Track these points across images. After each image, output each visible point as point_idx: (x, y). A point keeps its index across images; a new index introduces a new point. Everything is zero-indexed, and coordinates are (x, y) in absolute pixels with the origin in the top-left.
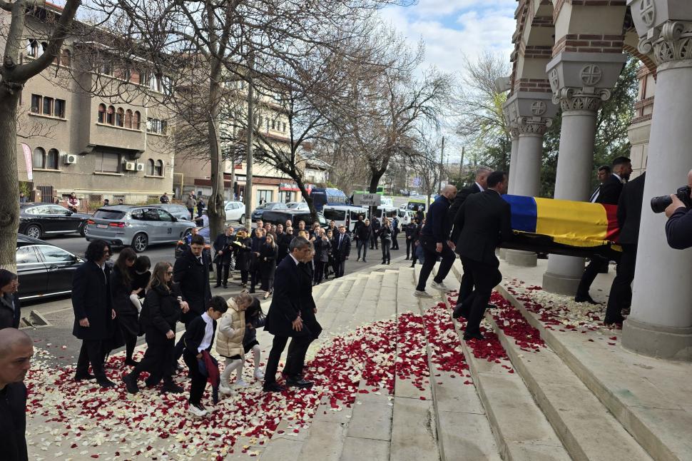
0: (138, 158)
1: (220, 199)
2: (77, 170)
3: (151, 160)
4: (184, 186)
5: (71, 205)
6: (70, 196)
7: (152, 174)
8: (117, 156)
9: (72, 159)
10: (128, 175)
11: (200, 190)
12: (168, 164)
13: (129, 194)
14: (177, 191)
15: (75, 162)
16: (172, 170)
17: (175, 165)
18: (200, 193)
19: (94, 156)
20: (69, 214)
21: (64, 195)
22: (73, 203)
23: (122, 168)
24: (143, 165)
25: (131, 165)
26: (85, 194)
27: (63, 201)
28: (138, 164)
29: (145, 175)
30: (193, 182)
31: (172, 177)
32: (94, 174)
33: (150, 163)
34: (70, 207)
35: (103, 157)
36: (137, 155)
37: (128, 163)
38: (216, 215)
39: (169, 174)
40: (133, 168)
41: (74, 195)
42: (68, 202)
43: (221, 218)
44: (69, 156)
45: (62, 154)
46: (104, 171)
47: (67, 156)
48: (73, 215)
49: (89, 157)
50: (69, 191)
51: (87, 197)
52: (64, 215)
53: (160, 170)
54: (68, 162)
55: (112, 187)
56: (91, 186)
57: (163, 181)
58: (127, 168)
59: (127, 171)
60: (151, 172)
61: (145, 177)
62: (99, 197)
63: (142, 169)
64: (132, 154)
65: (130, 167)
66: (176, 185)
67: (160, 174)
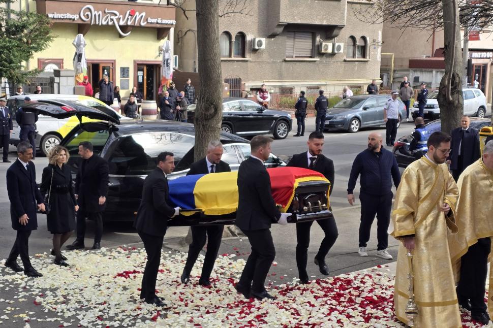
0: (336, 36)
1: (457, 80)
2: (265, 57)
3: (353, 38)
4: (394, 71)
5: (261, 100)
6: (260, 90)
7: (354, 56)
8: (310, 36)
9: (260, 43)
10: (324, 59)
11: (417, 74)
12: (374, 41)
13: (326, 85)
14: (385, 78)
15: (263, 47)
16: (379, 50)
17: (383, 42)
18: (416, 79)
19: (285, 37)
20: (261, 111)
21: (252, 89)
22: (264, 98)
23: (317, 51)
24: (342, 45)
25: (328, 46)
26: (275, 87)
27: (252, 96)
28: (337, 44)
29: (345, 58)
30: (407, 64)
31: (379, 59)
32: (285, 61)
33: (351, 41)
34: (261, 103)
35: (294, 38)
36: (335, 32)
37: (324, 44)
38: (451, 104)
39: (376, 54)
40: (330, 51)
41: (265, 88)
42: (258, 97)
43: (457, 107)
44: (257, 40)
45: (249, 38)
46: (296, 57)
47: (254, 39)
48: (266, 112)
49: (279, 39)
50: (258, 84)
51: (277, 90)
52: (255, 112)
53: (363, 50)
54: (256, 47)
55: (306, 77)
56: (281, 77)
57: (368, 66)
58: (323, 51)
59: (323, 54)
60: (351, 55)
61: (345, 61)
62: (290, 91)
63: (342, 51)
64: (329, 32)
65: (326, 49)
66: (384, 70)
67: (364, 55)
